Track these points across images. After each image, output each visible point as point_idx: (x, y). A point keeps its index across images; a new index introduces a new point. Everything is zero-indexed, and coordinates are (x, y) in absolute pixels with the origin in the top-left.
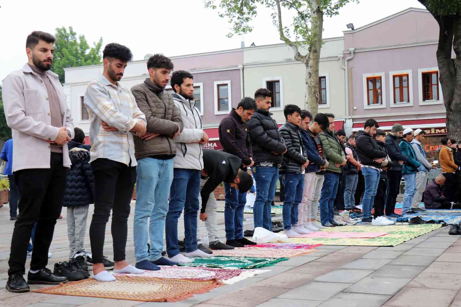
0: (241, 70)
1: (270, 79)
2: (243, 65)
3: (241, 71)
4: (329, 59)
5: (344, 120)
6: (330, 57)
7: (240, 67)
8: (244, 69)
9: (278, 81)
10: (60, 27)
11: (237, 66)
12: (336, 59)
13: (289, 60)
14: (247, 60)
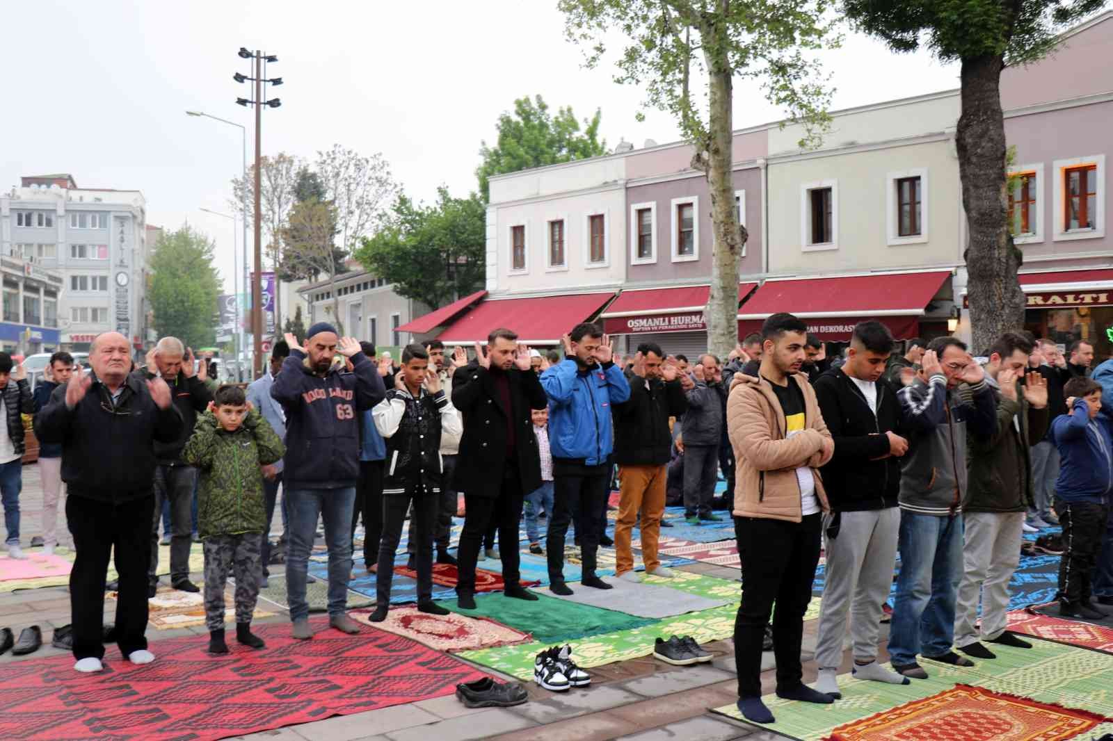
0: (762, 167)
1: (815, 185)
2: (767, 160)
3: (763, 171)
4: (928, 140)
5: (952, 269)
6: (931, 135)
7: (760, 162)
8: (769, 167)
9: (829, 190)
10: (522, 98)
11: (754, 161)
12: (943, 138)
13: (852, 143)
14: (774, 148)
